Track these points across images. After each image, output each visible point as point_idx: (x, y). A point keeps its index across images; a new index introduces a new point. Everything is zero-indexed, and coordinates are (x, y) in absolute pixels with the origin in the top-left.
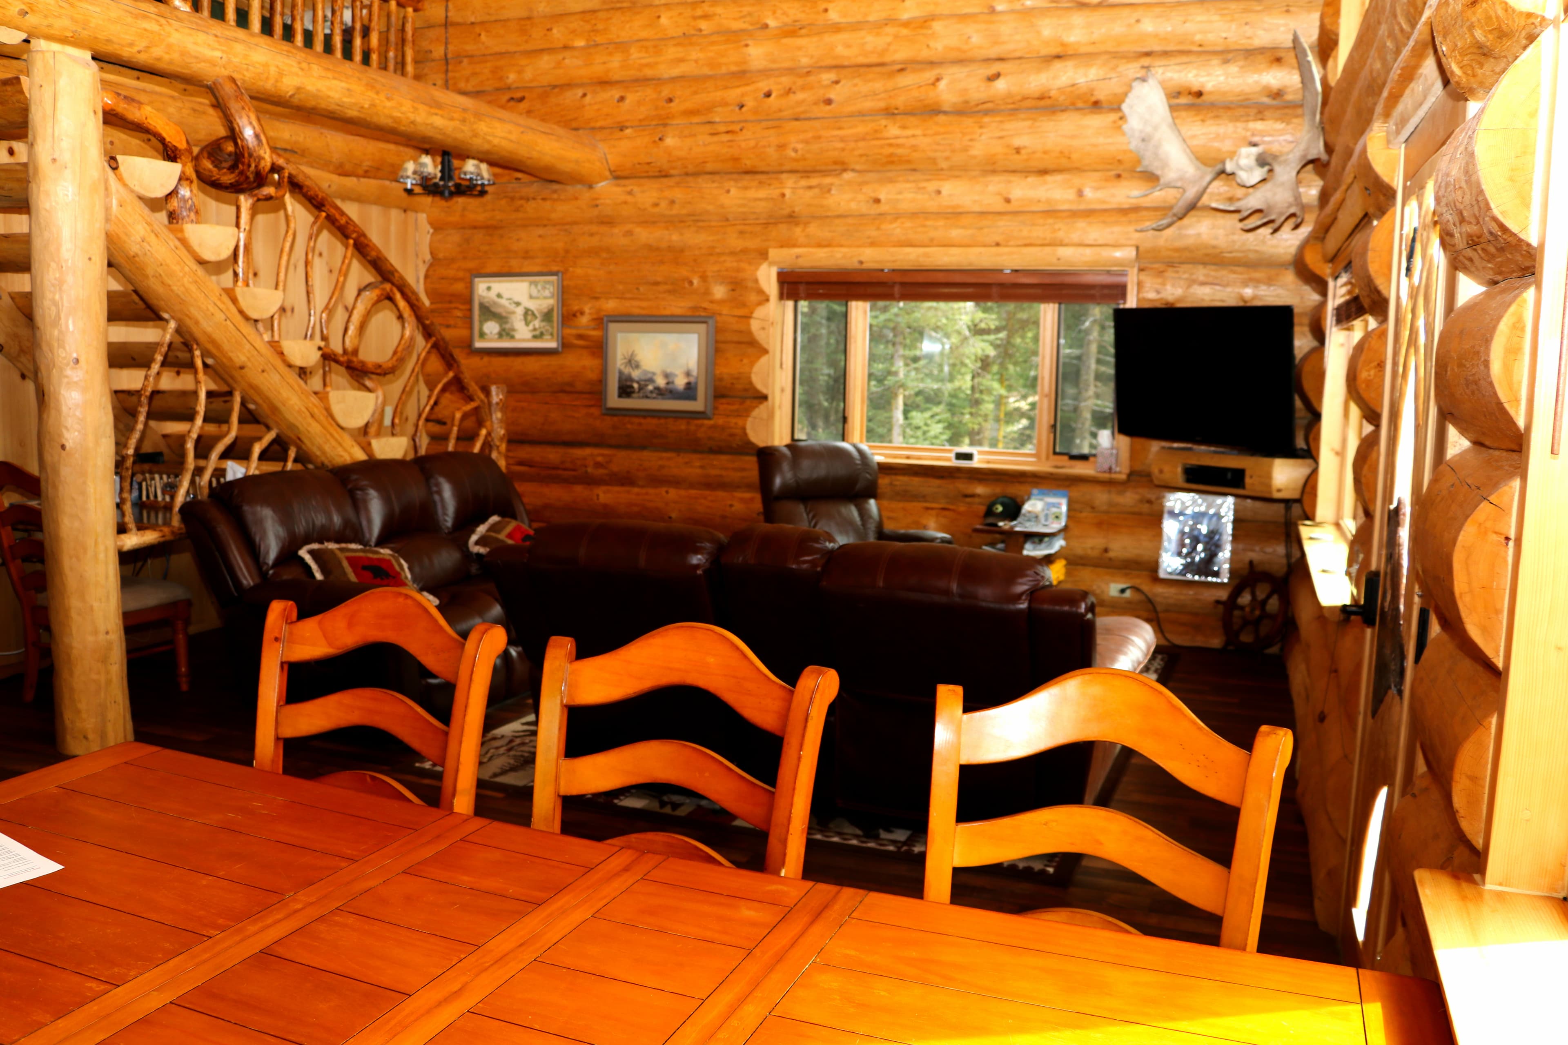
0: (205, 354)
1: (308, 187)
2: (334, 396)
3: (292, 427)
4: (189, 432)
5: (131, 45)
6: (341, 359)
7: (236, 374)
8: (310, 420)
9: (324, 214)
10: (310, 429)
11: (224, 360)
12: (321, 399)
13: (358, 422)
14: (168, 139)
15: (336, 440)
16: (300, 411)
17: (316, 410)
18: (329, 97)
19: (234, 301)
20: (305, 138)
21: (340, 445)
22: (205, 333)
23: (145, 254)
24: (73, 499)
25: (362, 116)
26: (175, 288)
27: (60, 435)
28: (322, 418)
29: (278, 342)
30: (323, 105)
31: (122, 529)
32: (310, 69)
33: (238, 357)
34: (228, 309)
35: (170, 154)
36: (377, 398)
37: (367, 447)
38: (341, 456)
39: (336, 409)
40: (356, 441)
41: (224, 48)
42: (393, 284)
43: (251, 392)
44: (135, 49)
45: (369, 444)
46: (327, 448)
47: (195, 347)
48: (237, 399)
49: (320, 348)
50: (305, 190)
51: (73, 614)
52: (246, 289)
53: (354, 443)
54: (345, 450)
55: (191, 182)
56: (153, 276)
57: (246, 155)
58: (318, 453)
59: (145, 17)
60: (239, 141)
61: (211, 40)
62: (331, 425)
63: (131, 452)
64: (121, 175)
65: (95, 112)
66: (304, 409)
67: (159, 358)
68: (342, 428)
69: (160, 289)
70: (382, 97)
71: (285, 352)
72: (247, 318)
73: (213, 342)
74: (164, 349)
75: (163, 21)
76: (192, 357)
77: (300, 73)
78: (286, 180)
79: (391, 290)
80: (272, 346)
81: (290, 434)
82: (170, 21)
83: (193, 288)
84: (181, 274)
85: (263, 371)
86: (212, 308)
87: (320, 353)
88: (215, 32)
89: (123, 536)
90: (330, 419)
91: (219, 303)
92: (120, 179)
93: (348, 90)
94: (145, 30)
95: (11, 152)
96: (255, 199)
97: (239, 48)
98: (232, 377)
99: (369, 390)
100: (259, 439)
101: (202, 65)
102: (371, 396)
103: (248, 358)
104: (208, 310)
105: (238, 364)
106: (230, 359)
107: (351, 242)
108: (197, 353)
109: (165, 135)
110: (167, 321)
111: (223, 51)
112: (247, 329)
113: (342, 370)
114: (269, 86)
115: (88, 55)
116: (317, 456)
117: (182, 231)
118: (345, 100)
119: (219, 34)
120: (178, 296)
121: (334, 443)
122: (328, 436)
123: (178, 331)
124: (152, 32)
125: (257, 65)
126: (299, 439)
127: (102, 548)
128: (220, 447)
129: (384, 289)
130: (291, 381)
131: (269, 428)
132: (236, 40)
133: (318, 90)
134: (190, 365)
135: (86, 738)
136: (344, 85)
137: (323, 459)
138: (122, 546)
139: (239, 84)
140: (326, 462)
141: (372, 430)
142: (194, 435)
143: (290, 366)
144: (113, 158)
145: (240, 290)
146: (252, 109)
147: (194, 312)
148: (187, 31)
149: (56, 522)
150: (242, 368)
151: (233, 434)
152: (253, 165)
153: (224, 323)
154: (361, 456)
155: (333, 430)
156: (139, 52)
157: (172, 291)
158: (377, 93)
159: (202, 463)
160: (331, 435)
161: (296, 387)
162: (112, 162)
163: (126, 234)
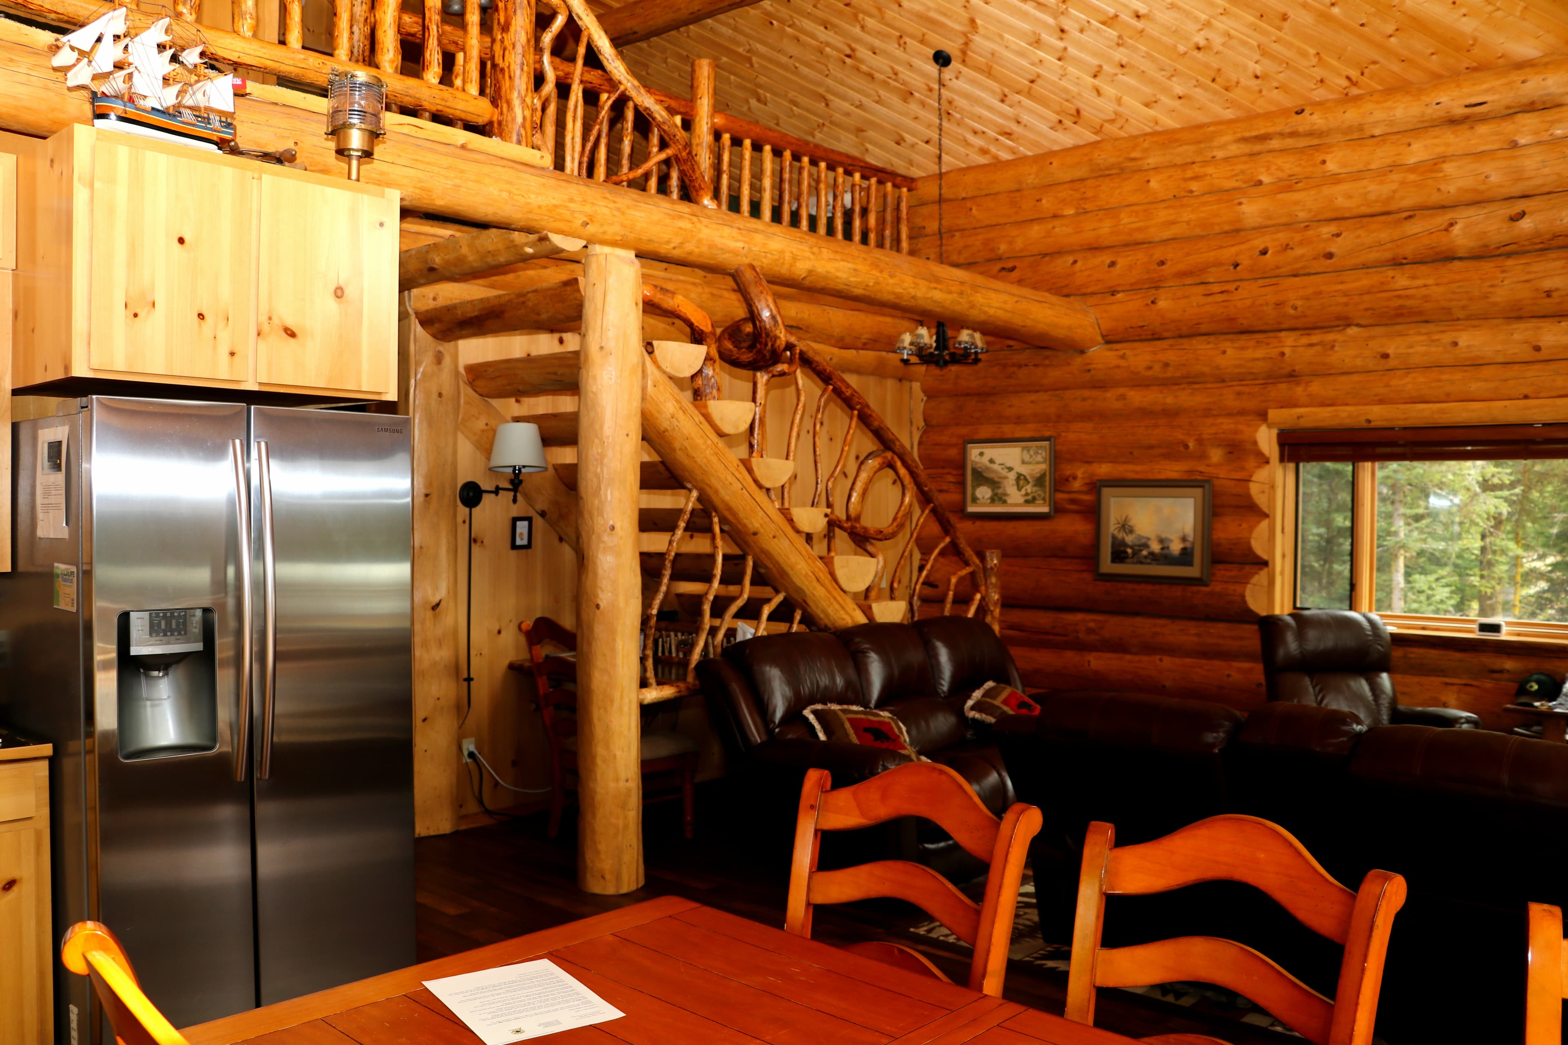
0: (723, 520)
1: (817, 362)
2: (839, 561)
3: (799, 590)
4: (706, 594)
5: (668, 242)
6: (845, 525)
7: (750, 539)
8: (816, 584)
9: (831, 387)
10: (815, 592)
11: (739, 526)
12: (826, 564)
13: (860, 586)
14: (696, 324)
15: (839, 604)
16: (806, 576)
17: (821, 574)
18: (837, 277)
19: (750, 471)
20: (809, 315)
21: (843, 608)
22: (723, 501)
23: (674, 429)
24: (604, 655)
25: (867, 293)
26: (698, 460)
27: (596, 596)
28: (827, 582)
29: (788, 509)
30: (832, 285)
31: (644, 684)
32: (820, 252)
33: (752, 523)
34: (744, 479)
35: (697, 337)
36: (878, 562)
37: (867, 611)
38: (844, 619)
39: (840, 573)
40: (857, 604)
41: (746, 239)
42: (894, 452)
43: (763, 557)
44: (672, 245)
45: (870, 607)
46: (830, 611)
47: (714, 514)
48: (750, 563)
49: (826, 515)
50: (814, 365)
51: (599, 761)
52: (760, 459)
53: (855, 607)
54: (848, 614)
55: (715, 362)
56: (680, 449)
57: (764, 335)
58: (822, 616)
59: (681, 217)
60: (757, 323)
61: (735, 232)
62: (835, 589)
63: (654, 612)
64: (656, 358)
65: (637, 304)
66: (810, 574)
67: (682, 525)
68: (844, 592)
69: (686, 462)
70: (885, 275)
71: (795, 519)
72: (760, 486)
73: (730, 509)
74: (686, 517)
75: (695, 219)
76: (711, 523)
77: (812, 257)
78: (797, 356)
79: (892, 458)
80: (782, 513)
81: (795, 596)
82: (701, 219)
83: (714, 459)
84: (704, 447)
85: (774, 537)
86: (730, 478)
87: (827, 519)
88: (737, 225)
89: (644, 690)
90: (834, 583)
91: (736, 473)
92: (655, 362)
93: (855, 270)
94: (680, 228)
95: (561, 341)
96: (770, 375)
97: (758, 238)
98: (746, 543)
99: (872, 556)
100: (768, 600)
101: (727, 255)
102: (873, 560)
103: (761, 525)
104: (726, 479)
105: (752, 530)
106: (745, 526)
107: (856, 412)
108: (716, 520)
109: (693, 320)
110: (690, 491)
111: (745, 242)
112: (760, 496)
113: (845, 535)
114: (784, 270)
115: (632, 254)
116: (821, 619)
117: (706, 407)
118: (852, 279)
119: (741, 227)
120: (701, 467)
121: (837, 606)
122: (832, 600)
123: (699, 499)
124: (685, 230)
125: (774, 253)
126: (805, 602)
127: (626, 700)
128: (734, 608)
129: (885, 457)
130: (798, 546)
131: (777, 592)
132: (756, 231)
133: (828, 272)
134: (708, 529)
135: (603, 877)
136: (850, 265)
137: (826, 621)
138: (643, 700)
139: (758, 270)
140: (829, 624)
141: (873, 594)
142: (711, 597)
143: (798, 531)
144: (650, 344)
145: (755, 461)
146: (770, 293)
147: (714, 482)
148: (714, 226)
149: (589, 676)
150: (755, 534)
151: (746, 596)
152: (770, 345)
153: (741, 492)
154: (862, 619)
155: (837, 593)
156: (674, 248)
157: (695, 462)
158: (881, 271)
159: (717, 622)
160: (835, 598)
161: (804, 552)
162: (649, 348)
163: (659, 412)
